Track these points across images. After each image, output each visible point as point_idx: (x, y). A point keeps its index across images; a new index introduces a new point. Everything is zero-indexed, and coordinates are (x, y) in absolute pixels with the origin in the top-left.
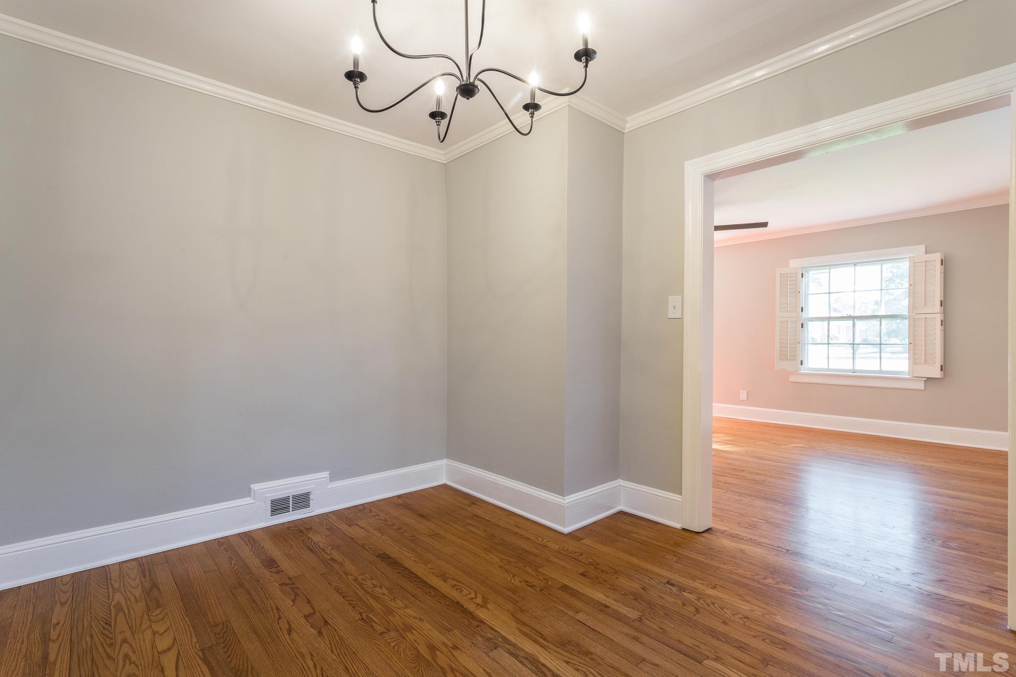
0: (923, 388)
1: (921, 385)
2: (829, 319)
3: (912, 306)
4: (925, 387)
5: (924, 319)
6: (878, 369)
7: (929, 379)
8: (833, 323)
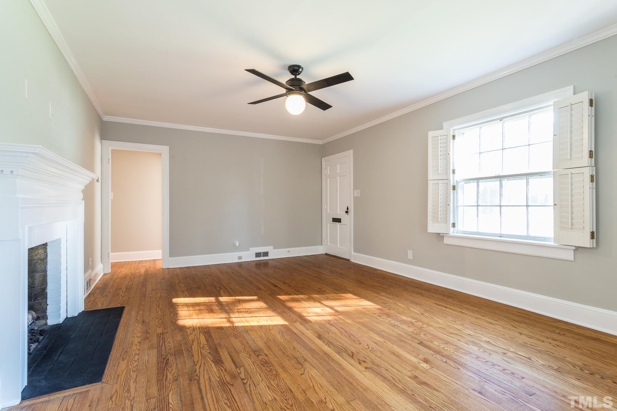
0: (572, 258)
1: (569, 255)
2: (478, 179)
3: (557, 161)
4: (574, 258)
5: (569, 176)
6: (525, 234)
7: (577, 249)
8: (482, 184)
